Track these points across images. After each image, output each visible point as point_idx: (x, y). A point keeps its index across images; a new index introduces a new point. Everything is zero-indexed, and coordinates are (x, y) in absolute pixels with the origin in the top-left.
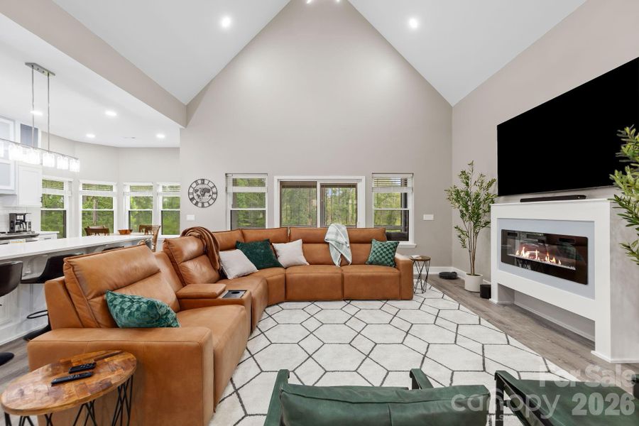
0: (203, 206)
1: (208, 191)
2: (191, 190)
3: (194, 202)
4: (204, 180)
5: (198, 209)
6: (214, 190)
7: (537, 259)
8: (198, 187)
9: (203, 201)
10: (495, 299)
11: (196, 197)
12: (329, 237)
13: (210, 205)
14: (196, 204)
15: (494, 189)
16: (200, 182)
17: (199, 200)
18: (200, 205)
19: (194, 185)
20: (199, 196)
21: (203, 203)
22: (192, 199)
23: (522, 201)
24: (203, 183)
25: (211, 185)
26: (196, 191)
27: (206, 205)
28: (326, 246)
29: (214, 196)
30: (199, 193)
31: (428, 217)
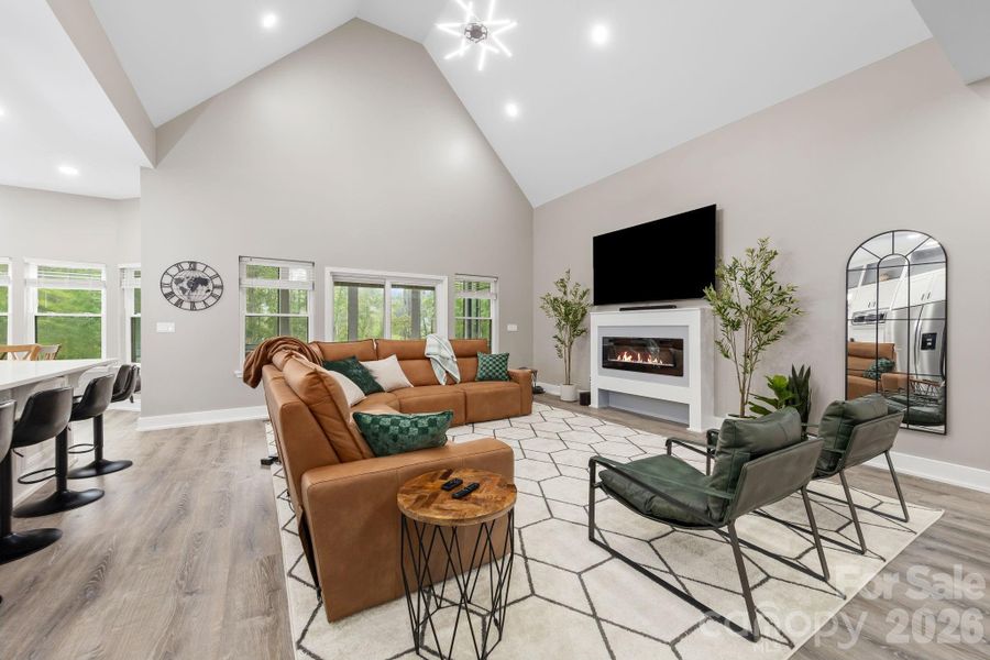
0: (193, 308)
1: (204, 282)
2: (167, 280)
3: (174, 300)
4: (195, 263)
5: (183, 314)
6: (217, 282)
7: (640, 361)
8: (182, 275)
9: (193, 299)
10: (595, 403)
11: (178, 292)
12: (429, 350)
13: (207, 307)
14: (179, 304)
15: (590, 298)
16: (186, 266)
17: (184, 298)
18: (187, 305)
19: (174, 271)
20: (184, 291)
21: (193, 303)
22: (168, 296)
23: (621, 309)
24: (194, 269)
25: (211, 273)
26: (179, 281)
27: (199, 306)
28: (426, 362)
29: (217, 292)
30: (184, 285)
31: (512, 328)
